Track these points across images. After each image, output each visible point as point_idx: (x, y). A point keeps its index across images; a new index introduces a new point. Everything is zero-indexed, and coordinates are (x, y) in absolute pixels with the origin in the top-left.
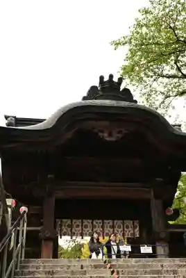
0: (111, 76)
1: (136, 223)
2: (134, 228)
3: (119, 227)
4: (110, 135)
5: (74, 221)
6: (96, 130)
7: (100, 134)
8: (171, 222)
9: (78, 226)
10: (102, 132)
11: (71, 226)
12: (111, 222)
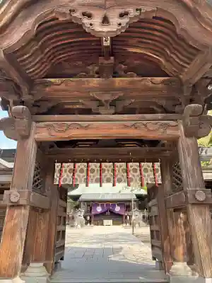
1: (157, 165)
2: (154, 171)
3: (135, 170)
4: (105, 20)
5: (78, 164)
6: (78, 14)
7: (86, 21)
9: (82, 171)
10: (90, 16)
11: (74, 171)
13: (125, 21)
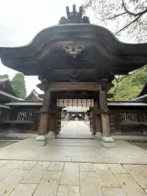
0: (74, 7)
1: (93, 100)
2: (91, 102)
3: (85, 102)
4: (73, 50)
5: (65, 100)
7: (67, 50)
8: (108, 100)
9: (66, 102)
11: (63, 102)
12: (81, 100)
13: (80, 50)
